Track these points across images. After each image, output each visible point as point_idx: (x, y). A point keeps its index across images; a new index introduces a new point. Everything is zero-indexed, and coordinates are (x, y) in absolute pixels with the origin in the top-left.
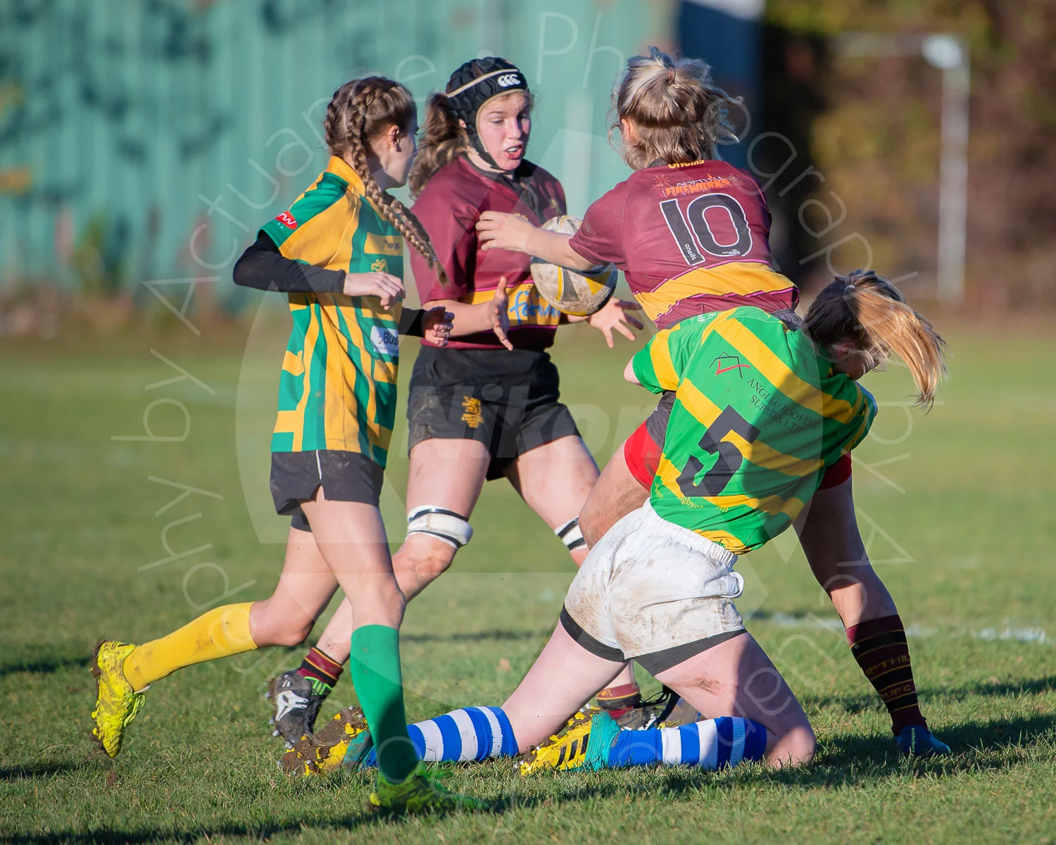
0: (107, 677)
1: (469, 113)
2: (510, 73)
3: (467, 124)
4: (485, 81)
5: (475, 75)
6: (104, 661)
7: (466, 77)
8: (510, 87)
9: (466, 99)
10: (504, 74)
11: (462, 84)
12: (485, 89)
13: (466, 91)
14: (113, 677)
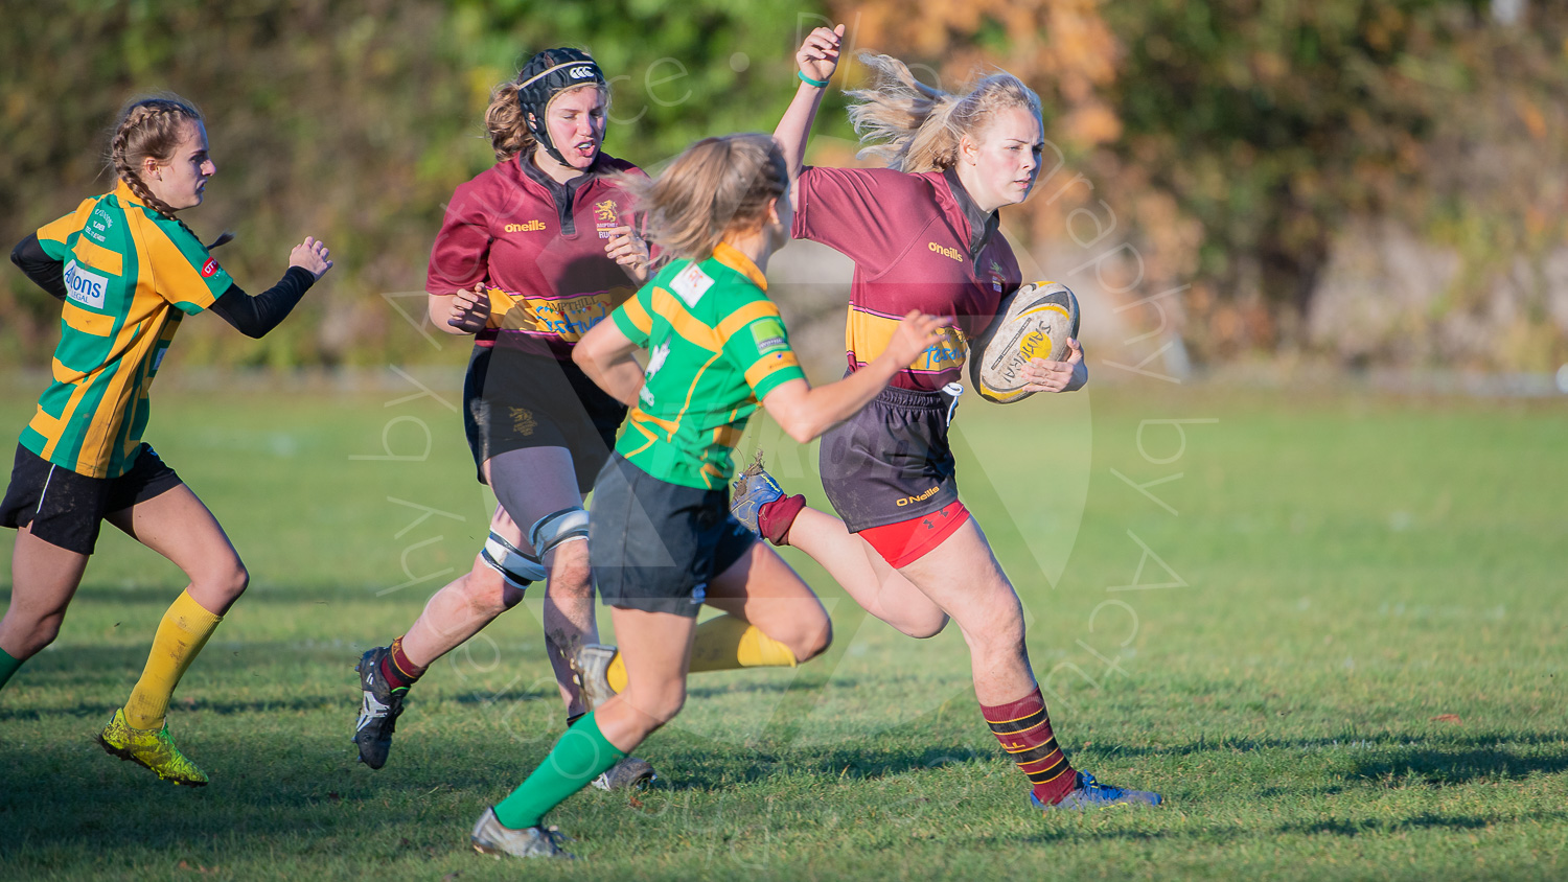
0: (135, 746)
1: (538, 105)
2: (583, 65)
3: (536, 117)
4: (556, 71)
5: (546, 66)
6: (119, 741)
7: (537, 67)
8: (581, 80)
9: (535, 91)
10: (577, 66)
11: (533, 75)
12: (556, 80)
13: (535, 82)
14: (137, 741)
